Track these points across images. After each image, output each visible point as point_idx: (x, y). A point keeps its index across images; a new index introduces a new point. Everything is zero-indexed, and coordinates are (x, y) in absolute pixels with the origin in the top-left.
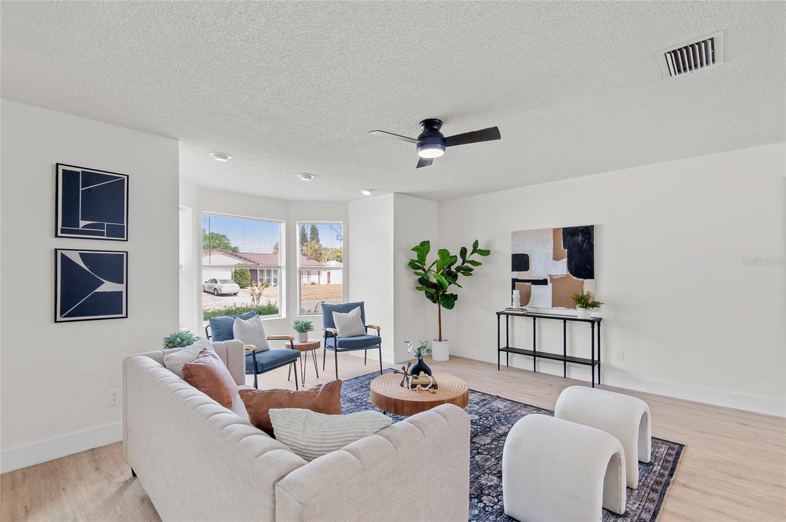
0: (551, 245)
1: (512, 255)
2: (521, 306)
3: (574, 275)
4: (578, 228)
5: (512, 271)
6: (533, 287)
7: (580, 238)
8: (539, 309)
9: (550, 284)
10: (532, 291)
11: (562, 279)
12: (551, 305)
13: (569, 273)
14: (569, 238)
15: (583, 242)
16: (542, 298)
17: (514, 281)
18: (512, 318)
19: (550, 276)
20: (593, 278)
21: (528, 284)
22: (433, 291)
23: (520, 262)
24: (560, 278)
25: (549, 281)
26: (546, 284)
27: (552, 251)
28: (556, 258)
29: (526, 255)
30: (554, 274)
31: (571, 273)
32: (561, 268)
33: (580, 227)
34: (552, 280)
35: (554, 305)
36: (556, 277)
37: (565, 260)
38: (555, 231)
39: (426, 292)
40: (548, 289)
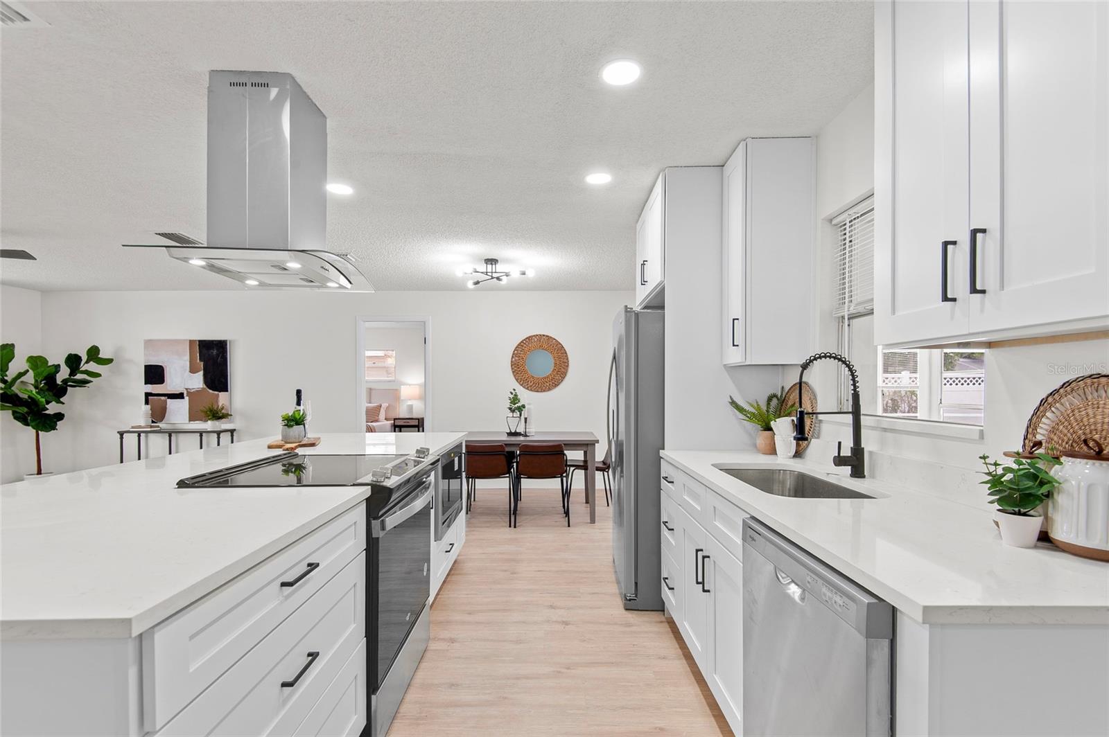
0: (187, 357)
1: (146, 366)
2: (153, 422)
3: (210, 389)
4: (213, 341)
5: (146, 384)
6: (169, 401)
7: (215, 352)
8: (177, 425)
9: (187, 398)
10: (168, 406)
11: (198, 392)
12: (188, 419)
13: (205, 387)
14: (204, 351)
15: (218, 355)
16: (178, 412)
17: (148, 395)
18: (147, 437)
19: (187, 389)
20: (227, 391)
21: (163, 398)
22: (24, 410)
23: (154, 374)
24: (197, 391)
25: (185, 395)
26: (183, 398)
27: (188, 363)
28: (193, 370)
29: (161, 366)
30: (190, 387)
31: (207, 386)
32: (197, 381)
33: (216, 341)
34: (189, 393)
35: (190, 420)
36: (192, 391)
37: (201, 373)
38: (191, 342)
39: (14, 413)
40: (184, 404)
